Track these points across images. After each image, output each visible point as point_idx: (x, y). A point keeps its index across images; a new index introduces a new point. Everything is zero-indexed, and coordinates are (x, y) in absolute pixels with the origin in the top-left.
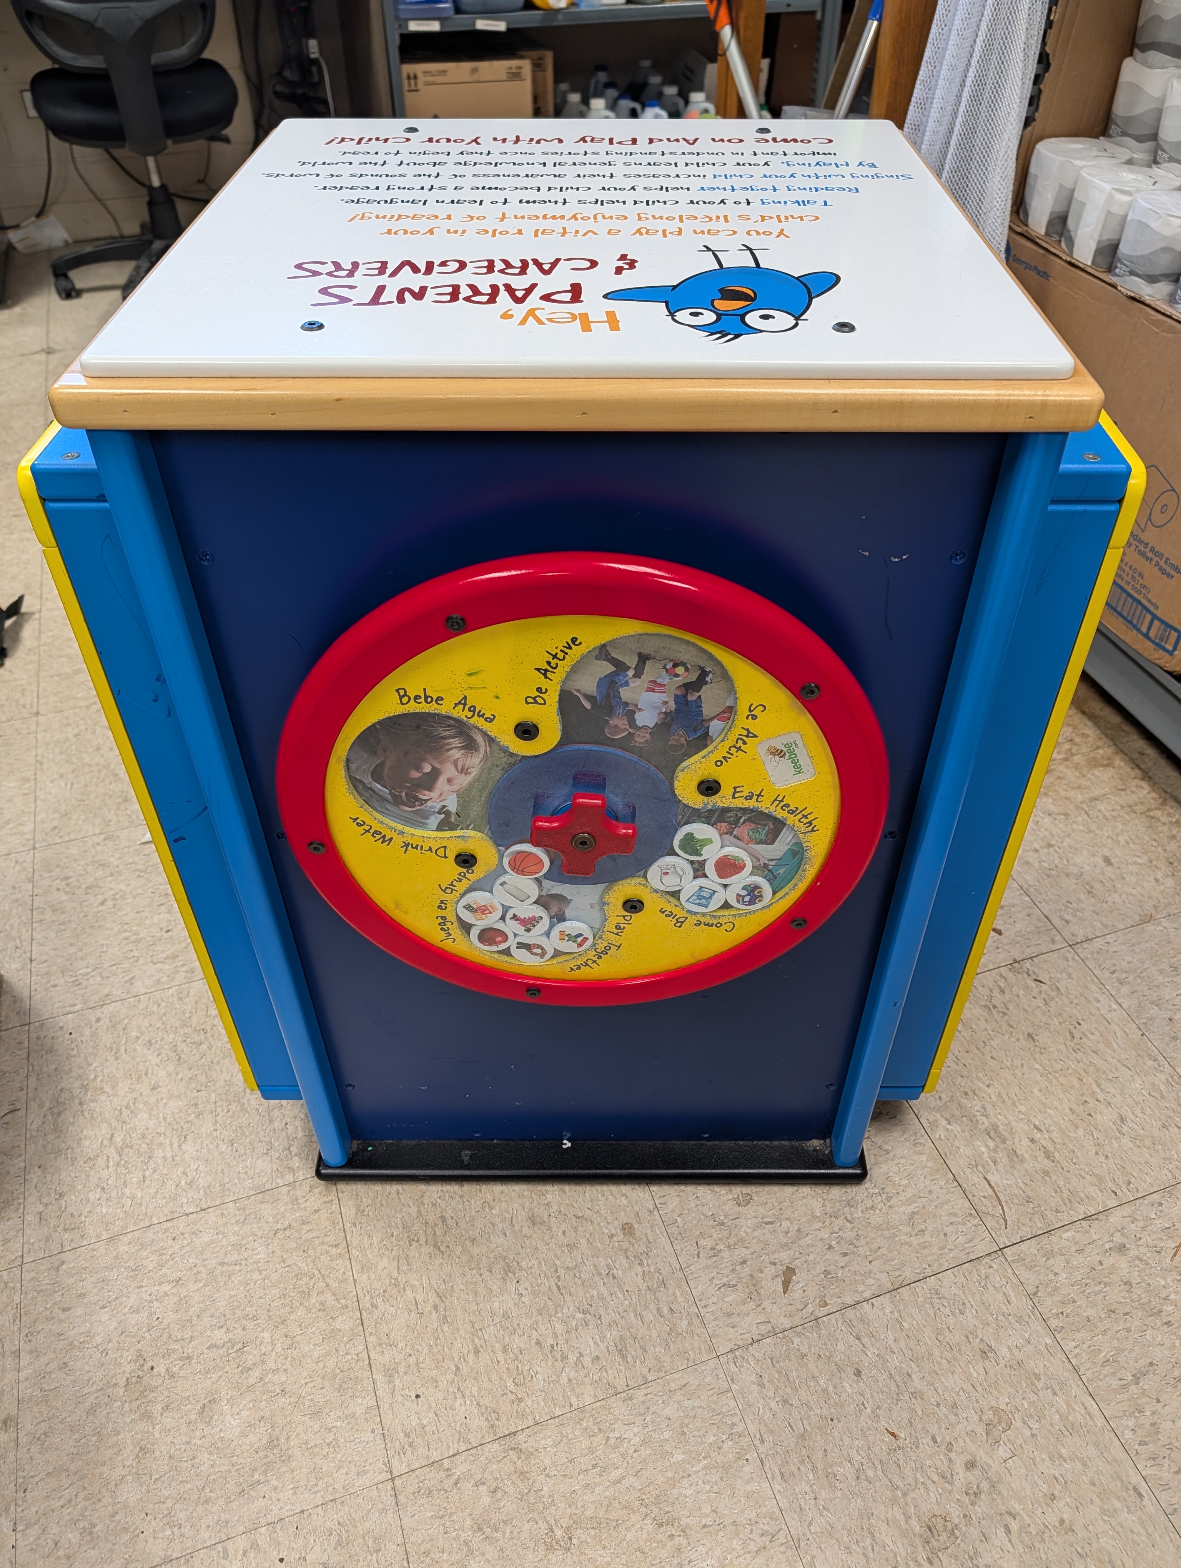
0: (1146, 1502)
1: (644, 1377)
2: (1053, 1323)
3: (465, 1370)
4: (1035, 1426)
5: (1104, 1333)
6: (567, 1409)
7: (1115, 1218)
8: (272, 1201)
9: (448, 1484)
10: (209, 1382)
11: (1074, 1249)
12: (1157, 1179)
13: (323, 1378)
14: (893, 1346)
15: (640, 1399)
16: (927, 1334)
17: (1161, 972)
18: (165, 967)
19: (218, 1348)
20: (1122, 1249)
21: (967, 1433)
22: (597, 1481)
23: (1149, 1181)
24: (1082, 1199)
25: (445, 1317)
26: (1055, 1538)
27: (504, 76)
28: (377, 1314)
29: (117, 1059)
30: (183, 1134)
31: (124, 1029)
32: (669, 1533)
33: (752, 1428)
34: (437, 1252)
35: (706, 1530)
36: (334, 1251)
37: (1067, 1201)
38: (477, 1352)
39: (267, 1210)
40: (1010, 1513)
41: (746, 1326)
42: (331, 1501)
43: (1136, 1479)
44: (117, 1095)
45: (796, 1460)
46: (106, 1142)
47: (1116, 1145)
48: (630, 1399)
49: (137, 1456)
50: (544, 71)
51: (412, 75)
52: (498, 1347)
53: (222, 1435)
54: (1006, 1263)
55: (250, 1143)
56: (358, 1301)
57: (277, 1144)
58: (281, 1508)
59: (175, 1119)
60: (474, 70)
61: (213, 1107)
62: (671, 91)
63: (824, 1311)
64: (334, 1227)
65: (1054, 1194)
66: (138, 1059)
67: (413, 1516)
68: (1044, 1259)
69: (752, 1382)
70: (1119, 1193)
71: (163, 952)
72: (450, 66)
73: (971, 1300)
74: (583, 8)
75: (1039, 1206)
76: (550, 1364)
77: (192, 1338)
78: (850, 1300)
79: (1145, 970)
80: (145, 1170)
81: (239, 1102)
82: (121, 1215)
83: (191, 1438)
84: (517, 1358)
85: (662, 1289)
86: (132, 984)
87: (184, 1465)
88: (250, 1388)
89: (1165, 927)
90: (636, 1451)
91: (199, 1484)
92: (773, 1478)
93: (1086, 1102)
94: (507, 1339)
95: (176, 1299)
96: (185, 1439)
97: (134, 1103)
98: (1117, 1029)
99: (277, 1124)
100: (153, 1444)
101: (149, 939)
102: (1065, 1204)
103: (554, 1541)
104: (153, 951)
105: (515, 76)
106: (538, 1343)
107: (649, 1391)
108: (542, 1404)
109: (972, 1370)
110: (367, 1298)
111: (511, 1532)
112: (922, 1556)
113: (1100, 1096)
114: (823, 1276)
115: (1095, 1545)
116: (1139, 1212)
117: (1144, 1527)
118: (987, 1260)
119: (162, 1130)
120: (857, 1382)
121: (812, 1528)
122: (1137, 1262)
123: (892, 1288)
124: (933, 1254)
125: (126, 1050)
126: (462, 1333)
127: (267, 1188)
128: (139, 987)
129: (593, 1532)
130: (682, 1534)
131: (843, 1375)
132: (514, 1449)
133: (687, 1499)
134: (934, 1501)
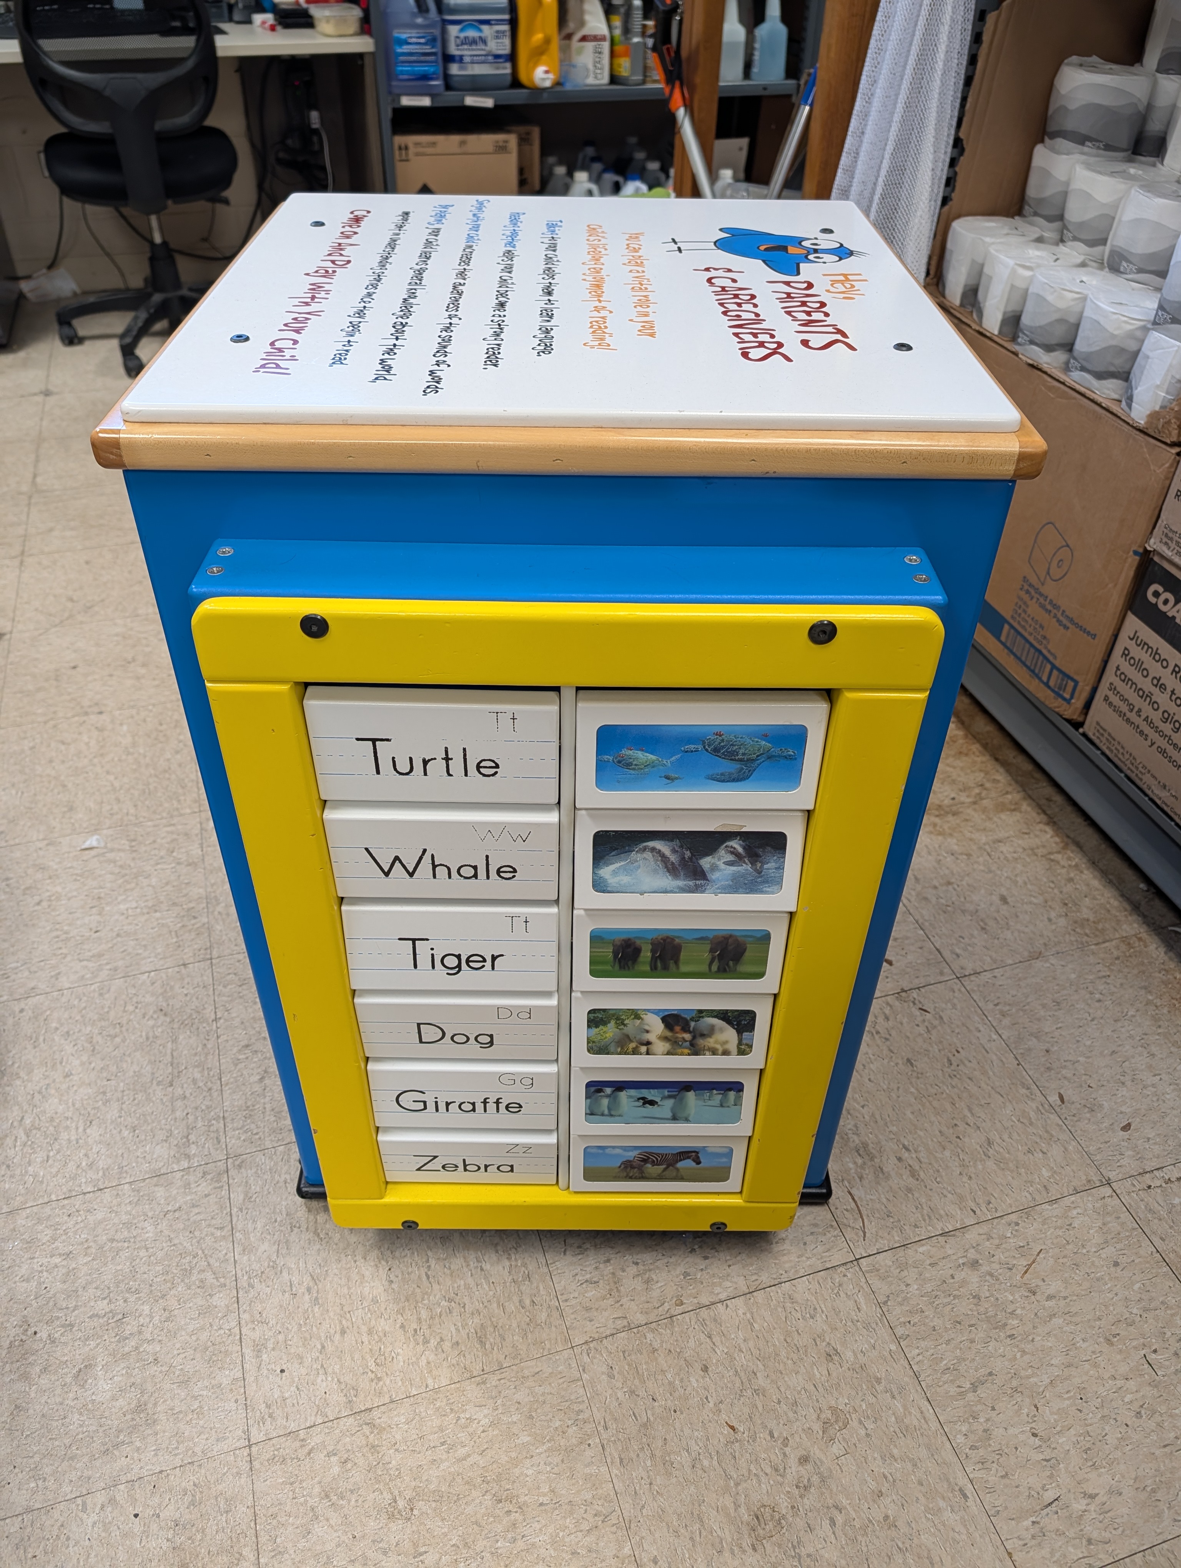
0: (970, 1502)
1: (500, 1363)
2: (900, 1331)
3: (330, 1348)
4: (870, 1426)
5: (948, 1342)
6: (423, 1389)
7: (972, 1236)
8: (165, 1184)
9: (302, 1453)
10: (87, 1349)
11: (928, 1262)
12: (1017, 1200)
13: (195, 1350)
14: (742, 1346)
15: (494, 1383)
16: (775, 1336)
17: (1044, 1006)
18: (90, 965)
19: (99, 1317)
20: (975, 1264)
21: (803, 1430)
22: (444, 1457)
23: (1009, 1201)
24: (941, 1217)
25: (317, 1299)
26: (877, 1533)
27: (491, 149)
28: (252, 1293)
29: (35, 1047)
30: (90, 1119)
31: (45, 1020)
32: (506, 1509)
33: (598, 1416)
34: (316, 1238)
35: (543, 1508)
36: (218, 1233)
37: (927, 1218)
38: (343, 1332)
39: (160, 1192)
40: (836, 1507)
41: (603, 1320)
42: (189, 1463)
43: (963, 1481)
44: (31, 1081)
45: (636, 1447)
46: (15, 1124)
47: (980, 1167)
48: (484, 1383)
49: (12, 1414)
50: (531, 145)
51: (403, 146)
52: (364, 1329)
53: (94, 1397)
54: (861, 1273)
55: (152, 1130)
56: (236, 1280)
57: (176, 1132)
58: (141, 1468)
59: (83, 1104)
60: (463, 143)
61: (120, 1095)
62: (653, 166)
63: (680, 1309)
64: (222, 1212)
65: (914, 1210)
66: (55, 1048)
67: (265, 1481)
68: (898, 1271)
69: (603, 1373)
70: (978, 1212)
71: (89, 951)
72: (440, 139)
73: (823, 1306)
74: (568, 87)
75: (899, 1221)
76: (411, 1346)
77: (76, 1308)
78: (705, 1300)
79: (1028, 1004)
80: (49, 1151)
81: (145, 1091)
82: (23, 1191)
83: (64, 1399)
84: (380, 1340)
85: (527, 1283)
86: (57, 979)
87: (55, 1424)
88: (126, 1356)
89: (1052, 965)
90: (483, 1431)
91: (67, 1441)
92: (612, 1463)
93: (956, 1125)
94: (373, 1322)
95: (64, 1271)
96: (58, 1400)
97: (46, 1089)
98: (994, 1058)
99: (178, 1114)
100: (28, 1403)
101: (78, 938)
102: (924, 1220)
103: (396, 1511)
104: (81, 949)
105: (502, 149)
106: (402, 1326)
107: (503, 1376)
108: (400, 1383)
109: (816, 1371)
110: (246, 1278)
111: (357, 1501)
112: (746, 1542)
113: (971, 1120)
114: (682, 1277)
115: (916, 1541)
116: (995, 1231)
117: (965, 1526)
118: (842, 1269)
119: (70, 1114)
120: (703, 1377)
121: (644, 1511)
122: (988, 1277)
123: (747, 1291)
124: (791, 1261)
125: (44, 1040)
126: (331, 1314)
127: (162, 1172)
128: (64, 982)
129: (434, 1505)
130: (519, 1510)
131: (691, 1370)
132: (368, 1424)
133: (528, 1479)
134: (765, 1492)
